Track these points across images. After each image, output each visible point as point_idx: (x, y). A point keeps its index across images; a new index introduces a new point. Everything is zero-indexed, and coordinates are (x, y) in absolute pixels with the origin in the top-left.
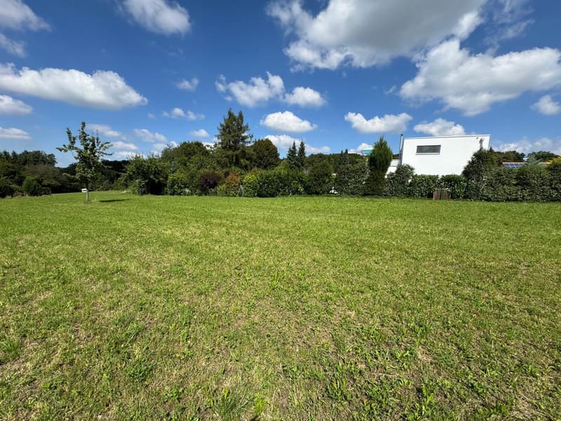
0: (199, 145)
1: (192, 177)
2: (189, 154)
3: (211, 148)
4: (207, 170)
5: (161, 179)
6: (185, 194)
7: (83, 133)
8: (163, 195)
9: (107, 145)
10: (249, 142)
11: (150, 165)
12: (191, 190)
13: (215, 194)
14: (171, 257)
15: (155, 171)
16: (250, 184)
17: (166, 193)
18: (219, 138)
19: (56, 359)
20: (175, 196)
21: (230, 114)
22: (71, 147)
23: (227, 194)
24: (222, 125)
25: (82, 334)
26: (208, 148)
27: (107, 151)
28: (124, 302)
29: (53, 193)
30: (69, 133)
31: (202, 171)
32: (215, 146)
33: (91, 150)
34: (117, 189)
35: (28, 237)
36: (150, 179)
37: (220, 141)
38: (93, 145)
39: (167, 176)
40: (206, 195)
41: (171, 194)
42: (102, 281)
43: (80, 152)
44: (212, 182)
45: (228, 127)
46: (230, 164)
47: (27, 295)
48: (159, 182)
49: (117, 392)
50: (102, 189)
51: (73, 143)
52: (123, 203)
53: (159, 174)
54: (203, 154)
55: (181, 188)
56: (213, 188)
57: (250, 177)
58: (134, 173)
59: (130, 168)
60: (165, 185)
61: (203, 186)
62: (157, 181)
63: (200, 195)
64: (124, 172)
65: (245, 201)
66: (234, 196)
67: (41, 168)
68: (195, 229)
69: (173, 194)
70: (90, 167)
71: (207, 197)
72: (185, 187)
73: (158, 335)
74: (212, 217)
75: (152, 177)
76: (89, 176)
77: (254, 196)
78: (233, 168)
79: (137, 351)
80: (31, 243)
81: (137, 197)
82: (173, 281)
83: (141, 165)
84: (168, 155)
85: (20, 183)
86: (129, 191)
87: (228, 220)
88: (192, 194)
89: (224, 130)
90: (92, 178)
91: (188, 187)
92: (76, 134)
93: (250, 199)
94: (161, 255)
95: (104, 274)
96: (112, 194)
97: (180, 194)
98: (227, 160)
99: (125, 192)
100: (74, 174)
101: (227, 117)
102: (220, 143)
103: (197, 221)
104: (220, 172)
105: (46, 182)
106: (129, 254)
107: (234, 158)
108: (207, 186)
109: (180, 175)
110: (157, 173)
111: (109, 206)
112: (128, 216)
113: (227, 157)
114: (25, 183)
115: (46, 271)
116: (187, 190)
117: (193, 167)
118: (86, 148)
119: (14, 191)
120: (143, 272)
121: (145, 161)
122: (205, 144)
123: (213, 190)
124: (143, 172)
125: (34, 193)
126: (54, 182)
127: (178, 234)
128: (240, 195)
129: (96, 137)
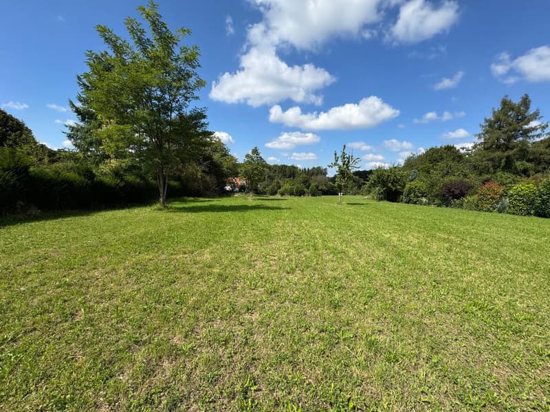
0: (450, 149)
1: (432, 186)
2: (435, 160)
3: (468, 150)
4: (453, 178)
5: (399, 187)
6: (421, 203)
7: (344, 153)
8: (398, 202)
9: (357, 161)
10: (538, 136)
11: (389, 174)
12: (429, 200)
13: (461, 206)
14: (381, 254)
15: (394, 180)
16: (521, 196)
17: (402, 201)
18: (480, 138)
19: (305, 280)
20: (410, 205)
21: (505, 104)
22: (335, 164)
23: (478, 207)
24: (486, 121)
25: (317, 276)
26: (462, 151)
27: (357, 165)
28: (339, 270)
29: (323, 195)
30: (335, 154)
31: (447, 179)
32: (474, 147)
33: (347, 165)
34: (362, 195)
35: (306, 221)
36: (388, 187)
37: (482, 140)
38: (349, 162)
39: (405, 184)
40: (447, 206)
41: (406, 202)
42: (332, 255)
43: (340, 167)
44: (457, 192)
45: (498, 120)
46: (495, 169)
47: (301, 250)
48: (396, 190)
49: (323, 306)
50: (352, 194)
51: (337, 161)
52: (362, 207)
53: (396, 182)
54: (454, 159)
55: (418, 197)
56: (458, 199)
57: (524, 187)
58: (375, 181)
59: (372, 177)
60: (402, 193)
61: (444, 196)
62: (394, 189)
63: (439, 205)
64: (368, 181)
65: (506, 219)
66: (489, 210)
67: (319, 177)
68: (413, 238)
69: (408, 203)
70: (344, 178)
71: (449, 209)
72: (422, 196)
73: (351, 294)
74: (439, 230)
75: (390, 185)
76: (343, 184)
77: (529, 214)
78: (499, 173)
79: (337, 295)
80: (306, 225)
81: (375, 202)
82: (375, 271)
83: (382, 175)
84: (410, 163)
85: (308, 188)
86: (370, 196)
87: (458, 237)
88: (429, 204)
89: (490, 126)
90: (344, 186)
91: (425, 197)
92: (339, 154)
93: (516, 217)
94: (373, 250)
95: (335, 251)
96: (358, 199)
97: (415, 203)
98: (490, 164)
99: (366, 197)
100: (334, 183)
101: (498, 107)
102: (482, 143)
103: (419, 232)
104: (473, 179)
105: (320, 188)
106: (352, 244)
107: (503, 161)
108: (450, 196)
109: (419, 184)
110: (395, 182)
111: (353, 207)
112: (362, 217)
113: (492, 160)
114: (310, 188)
115: (309, 241)
116: (424, 200)
117: (435, 175)
118: (344, 164)
119: (305, 193)
120: (357, 258)
121: (385, 171)
122: (458, 147)
123: (458, 202)
124: (383, 181)
125: (313, 195)
126: (324, 188)
127: (395, 239)
128: (500, 211)
129: (351, 155)
